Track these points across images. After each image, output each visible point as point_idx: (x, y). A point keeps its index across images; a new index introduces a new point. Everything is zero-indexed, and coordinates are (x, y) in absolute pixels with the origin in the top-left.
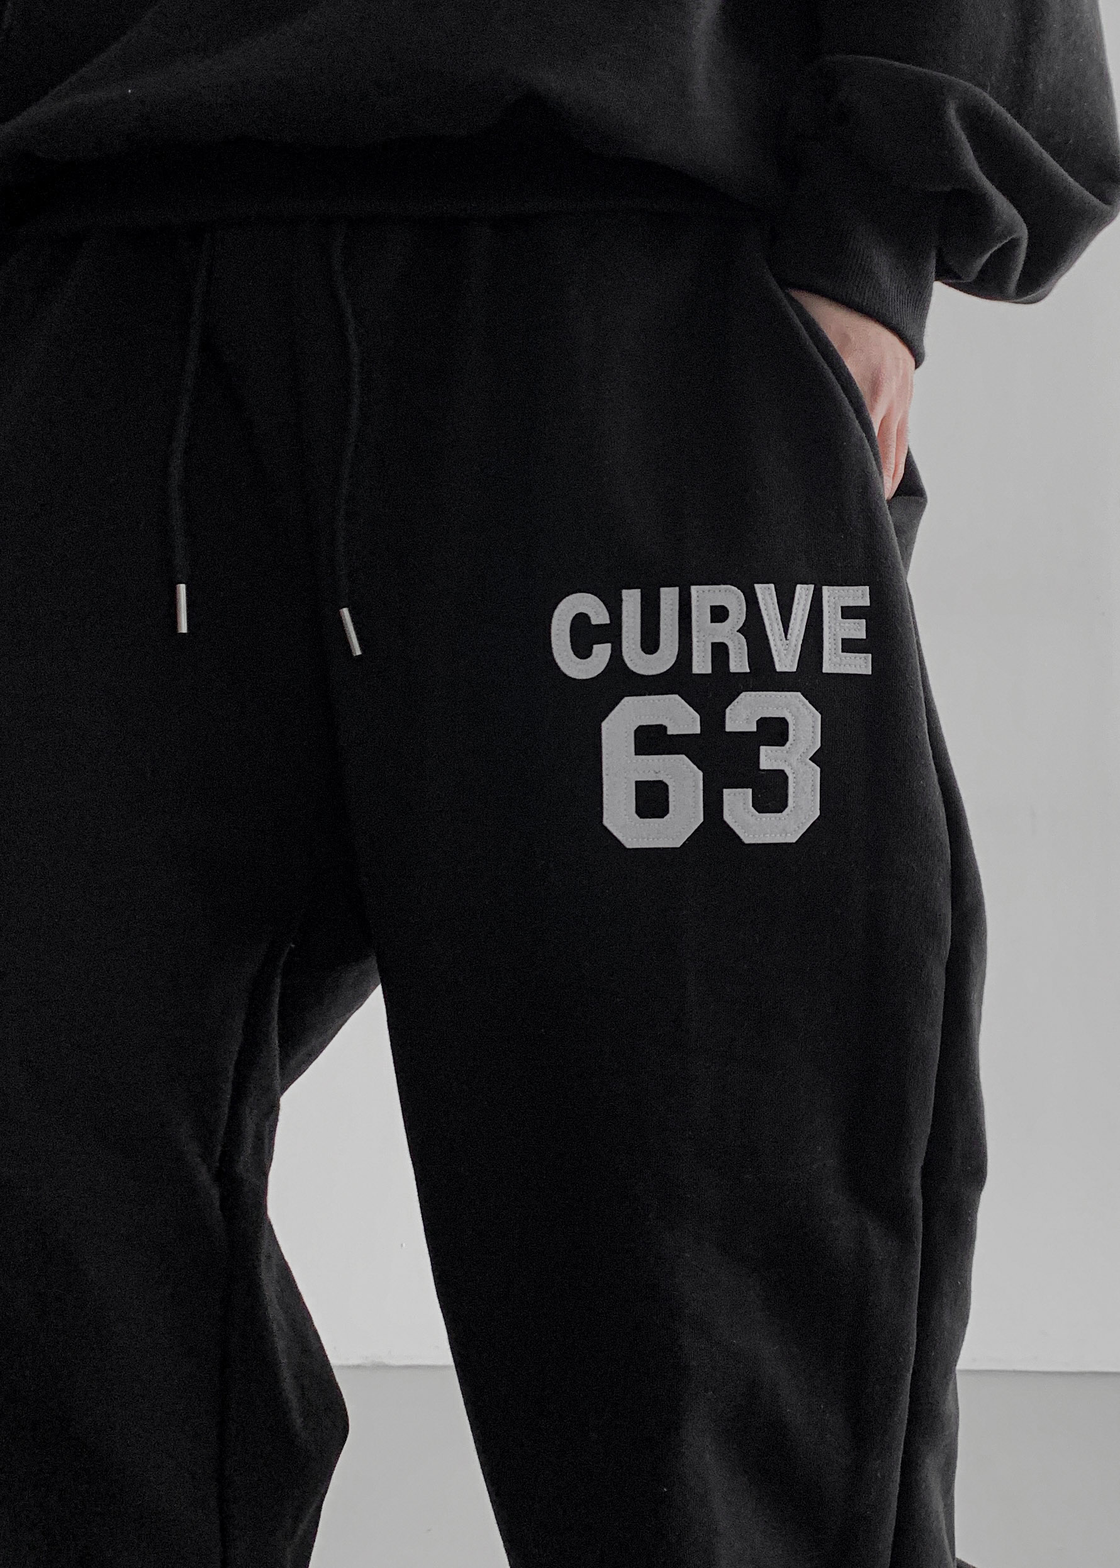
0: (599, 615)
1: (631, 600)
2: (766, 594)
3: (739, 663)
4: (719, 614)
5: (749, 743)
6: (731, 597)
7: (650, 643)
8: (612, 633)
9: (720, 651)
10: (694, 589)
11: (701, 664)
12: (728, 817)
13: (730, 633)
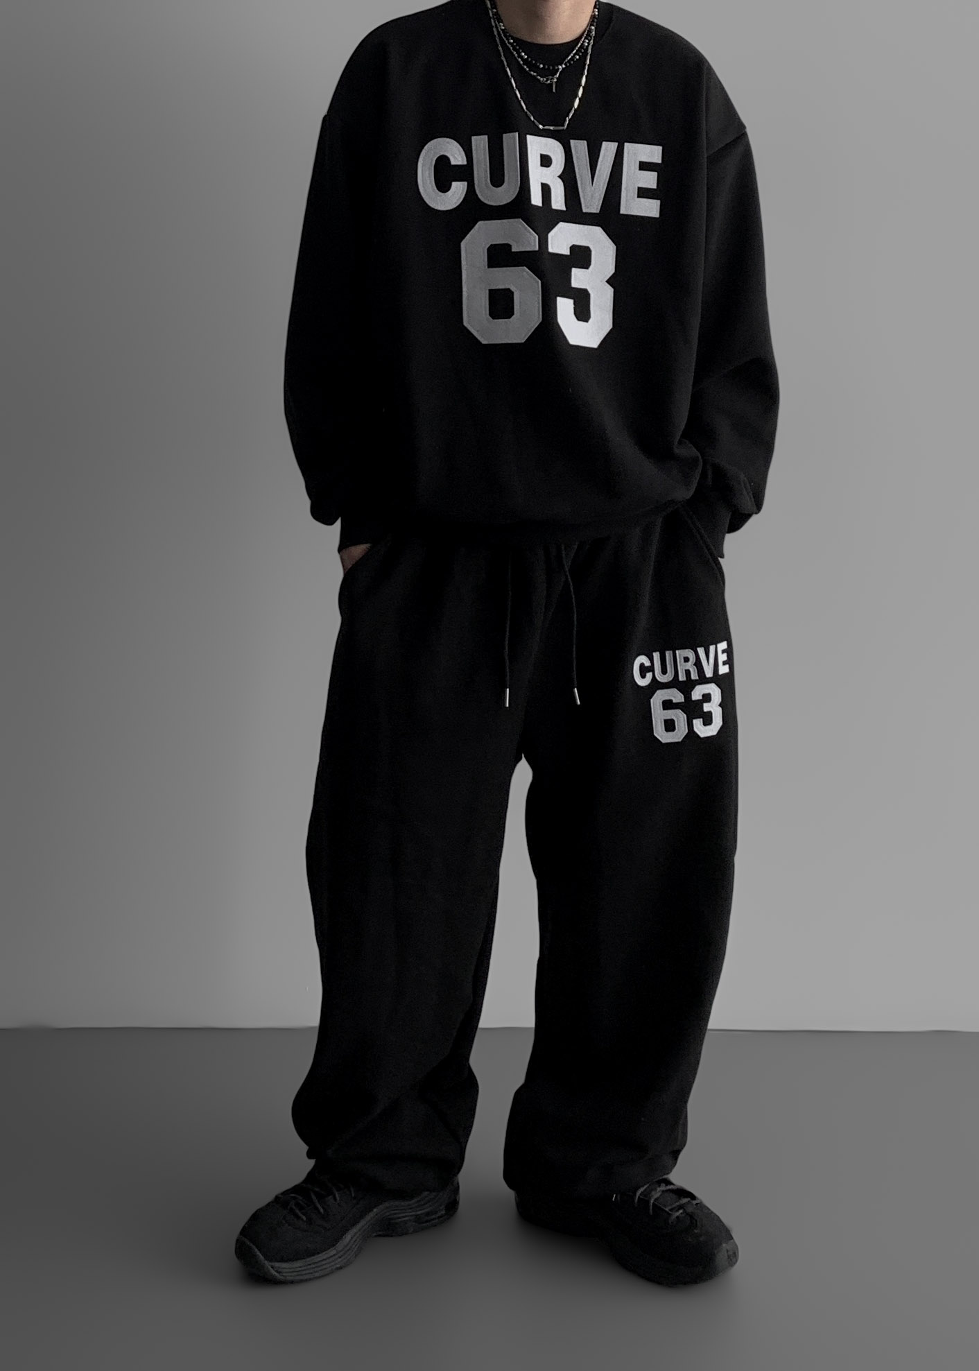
0: (647, 663)
1: (656, 656)
2: (701, 651)
3: (694, 676)
4: (686, 660)
5: (699, 703)
6: (689, 653)
7: (664, 671)
8: (651, 669)
9: (688, 673)
10: (677, 652)
11: (682, 677)
12: (695, 729)
13: (690, 666)
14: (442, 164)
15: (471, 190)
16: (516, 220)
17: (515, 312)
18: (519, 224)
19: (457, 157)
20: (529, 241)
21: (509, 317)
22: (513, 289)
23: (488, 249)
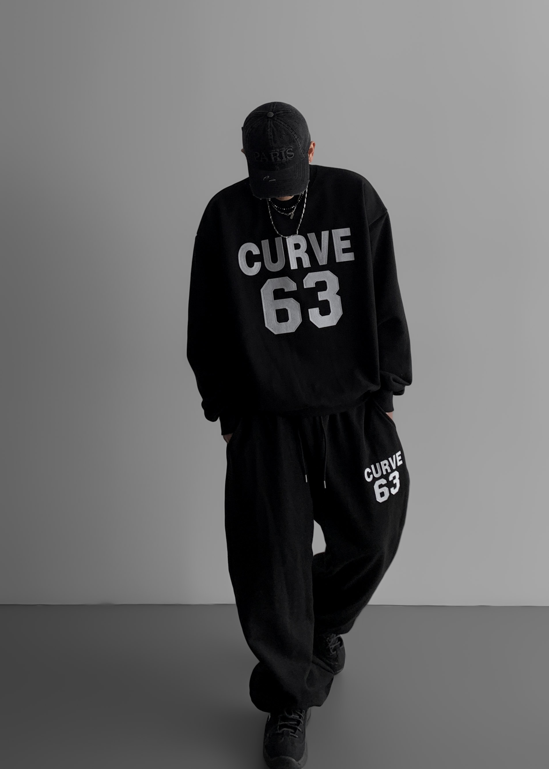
0: (370, 471)
1: (373, 466)
2: (390, 459)
3: (389, 471)
4: (385, 465)
5: (392, 481)
6: (386, 462)
7: (377, 472)
8: (372, 473)
9: (386, 470)
10: (381, 462)
11: (384, 473)
12: (392, 492)
13: (387, 467)
14: (249, 254)
15: (263, 266)
16: (285, 277)
17: (289, 318)
18: (287, 279)
19: (256, 251)
20: (292, 286)
21: (287, 321)
22: (287, 308)
23: (274, 292)
